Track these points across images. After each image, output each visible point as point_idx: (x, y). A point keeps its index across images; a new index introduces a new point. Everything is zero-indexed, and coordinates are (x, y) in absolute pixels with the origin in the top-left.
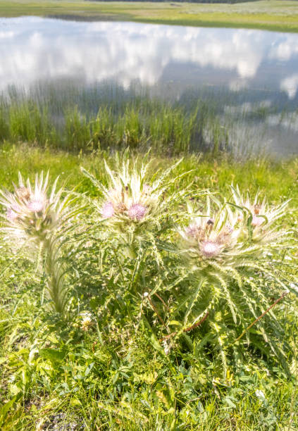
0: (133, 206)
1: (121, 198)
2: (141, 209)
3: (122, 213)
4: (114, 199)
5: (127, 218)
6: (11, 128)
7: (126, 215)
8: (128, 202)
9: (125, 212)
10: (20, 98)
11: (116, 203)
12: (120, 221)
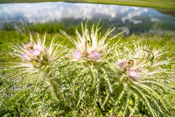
0: (92, 52)
1: (85, 47)
2: (97, 54)
3: (86, 57)
4: (81, 49)
5: (89, 59)
6: (55, 29)
7: (88, 58)
8: (90, 50)
9: (88, 56)
10: (57, 22)
11: (82, 51)
12: (84, 61)
